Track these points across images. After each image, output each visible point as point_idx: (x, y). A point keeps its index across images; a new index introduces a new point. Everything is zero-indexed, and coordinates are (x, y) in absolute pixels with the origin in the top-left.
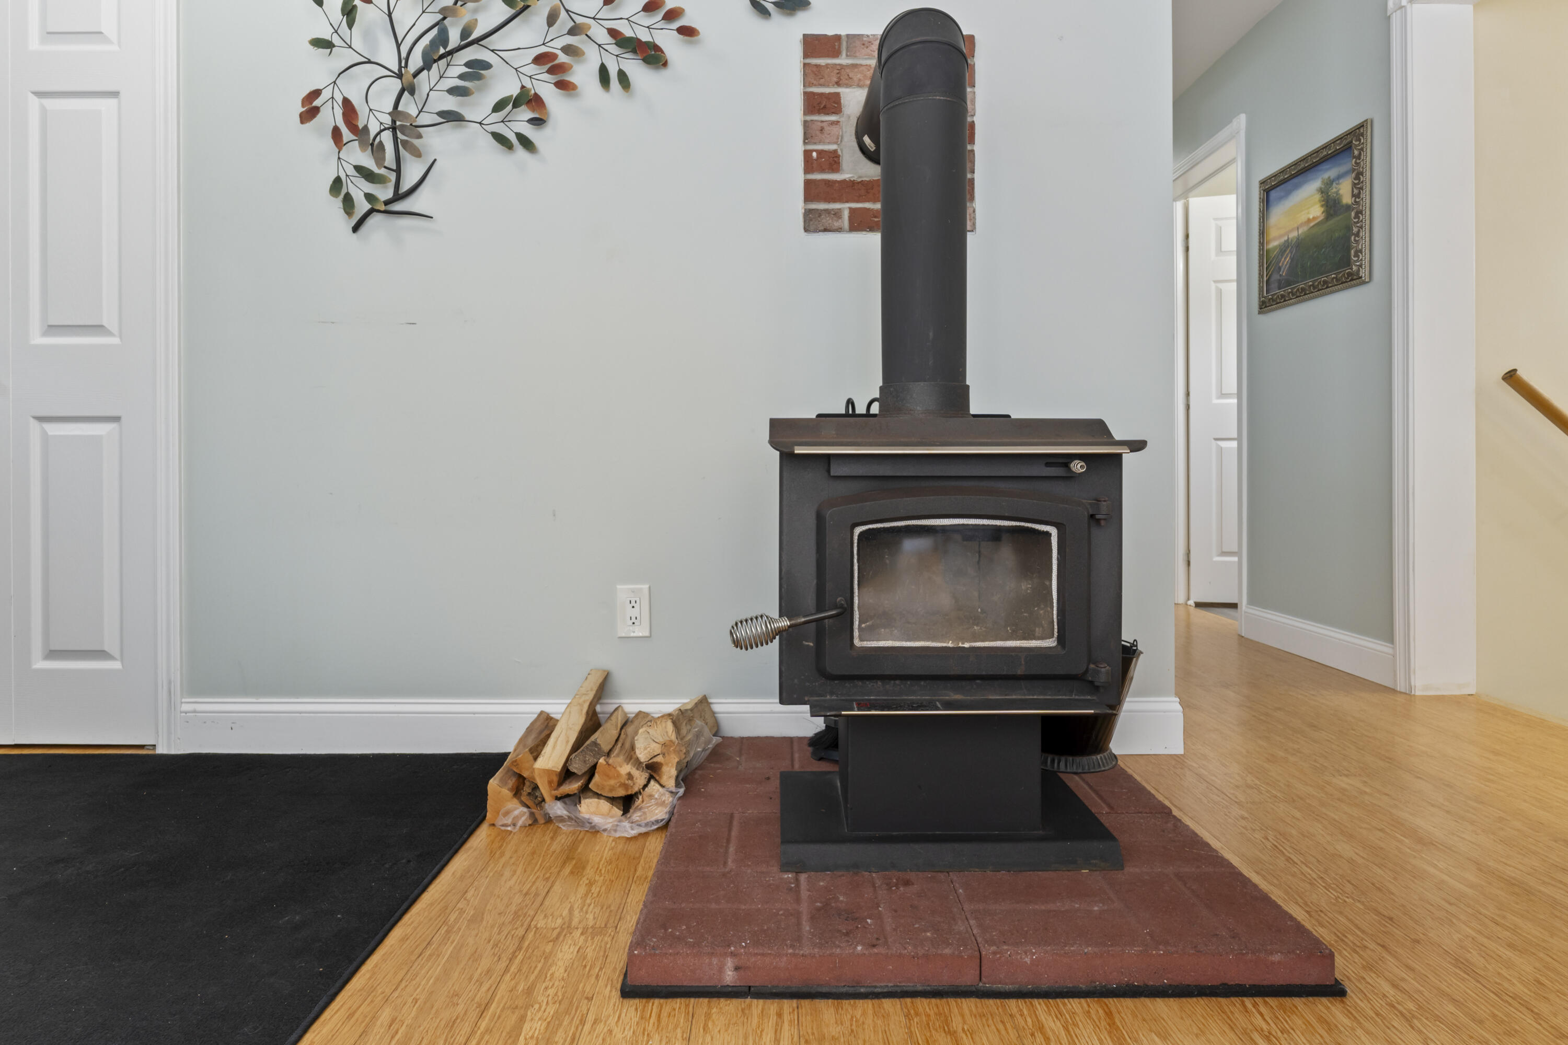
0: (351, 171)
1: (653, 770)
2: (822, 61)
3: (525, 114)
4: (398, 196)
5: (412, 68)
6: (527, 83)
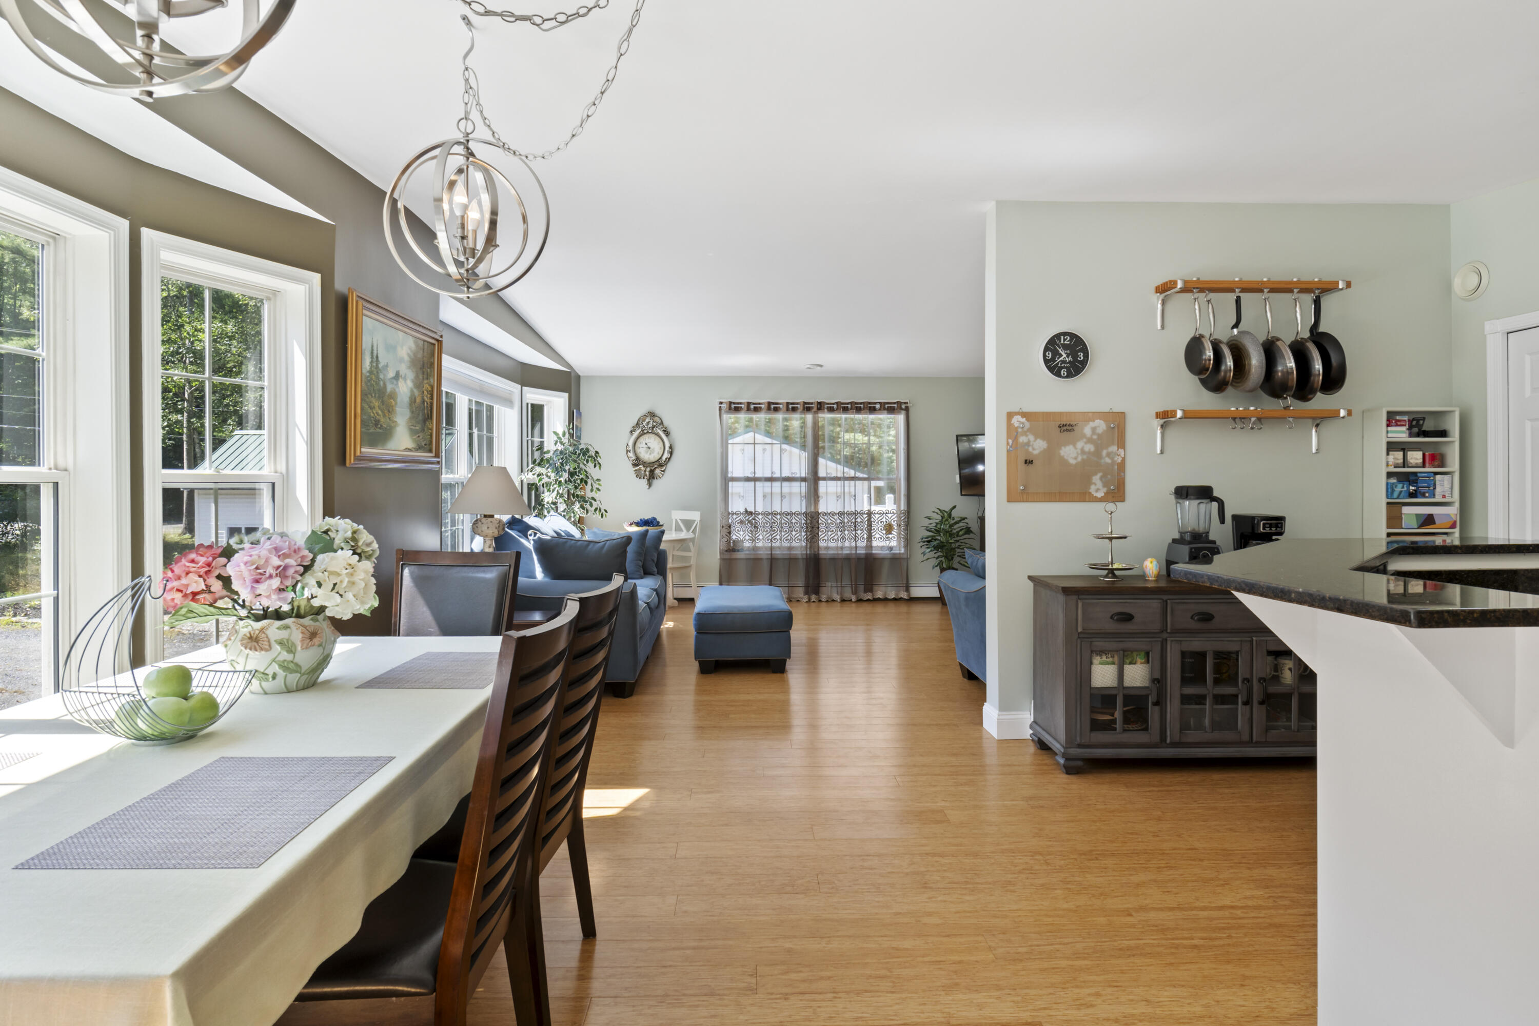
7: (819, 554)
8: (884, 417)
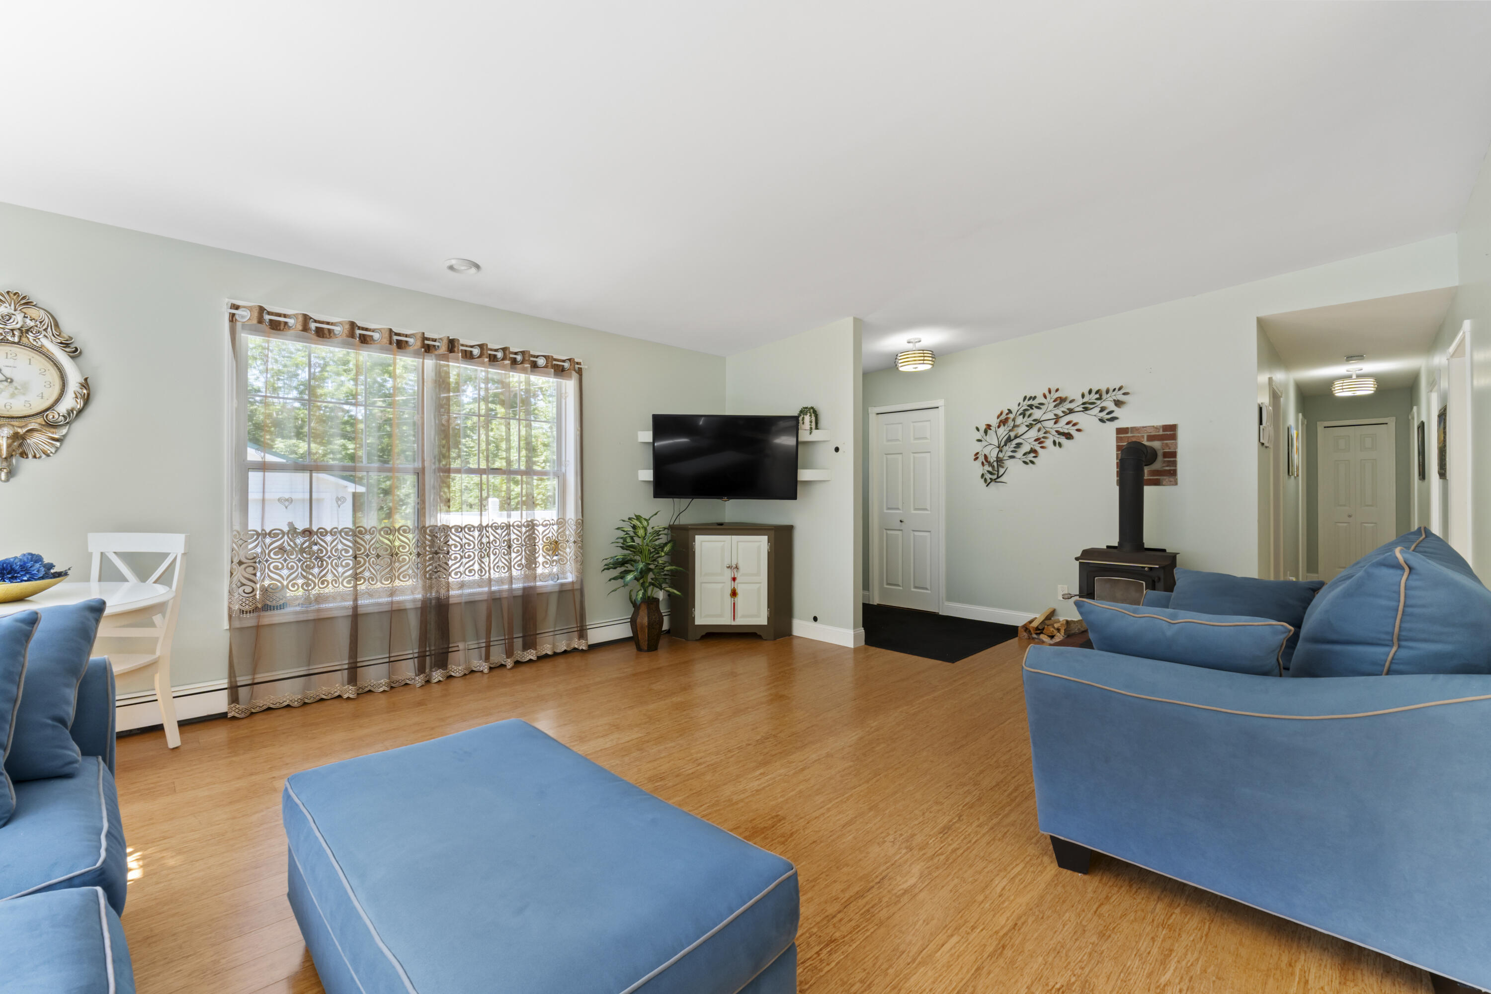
0: (986, 472)
1: (1058, 630)
2: (1122, 436)
3: (1033, 455)
4: (998, 477)
5: (1002, 445)
6: (1032, 447)
7: (448, 597)
8: (543, 382)
